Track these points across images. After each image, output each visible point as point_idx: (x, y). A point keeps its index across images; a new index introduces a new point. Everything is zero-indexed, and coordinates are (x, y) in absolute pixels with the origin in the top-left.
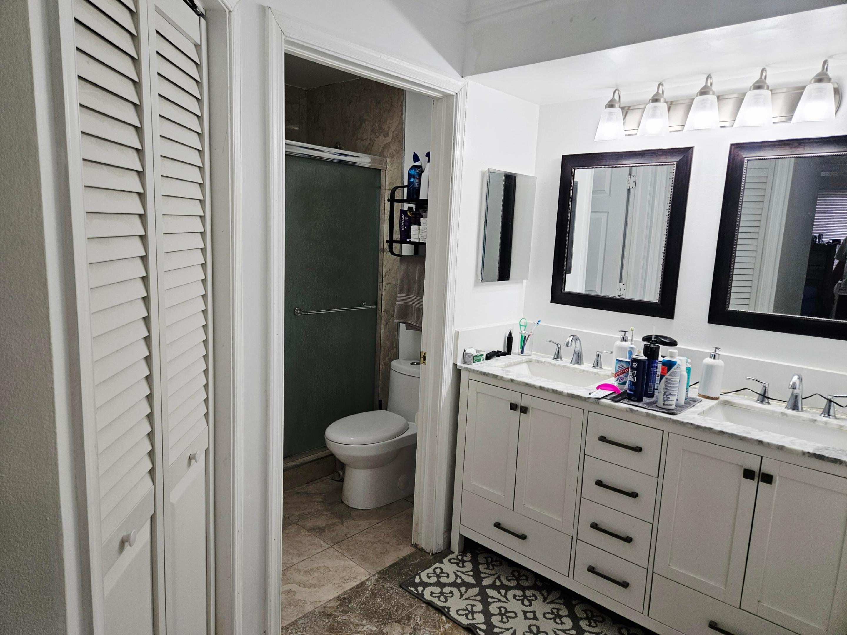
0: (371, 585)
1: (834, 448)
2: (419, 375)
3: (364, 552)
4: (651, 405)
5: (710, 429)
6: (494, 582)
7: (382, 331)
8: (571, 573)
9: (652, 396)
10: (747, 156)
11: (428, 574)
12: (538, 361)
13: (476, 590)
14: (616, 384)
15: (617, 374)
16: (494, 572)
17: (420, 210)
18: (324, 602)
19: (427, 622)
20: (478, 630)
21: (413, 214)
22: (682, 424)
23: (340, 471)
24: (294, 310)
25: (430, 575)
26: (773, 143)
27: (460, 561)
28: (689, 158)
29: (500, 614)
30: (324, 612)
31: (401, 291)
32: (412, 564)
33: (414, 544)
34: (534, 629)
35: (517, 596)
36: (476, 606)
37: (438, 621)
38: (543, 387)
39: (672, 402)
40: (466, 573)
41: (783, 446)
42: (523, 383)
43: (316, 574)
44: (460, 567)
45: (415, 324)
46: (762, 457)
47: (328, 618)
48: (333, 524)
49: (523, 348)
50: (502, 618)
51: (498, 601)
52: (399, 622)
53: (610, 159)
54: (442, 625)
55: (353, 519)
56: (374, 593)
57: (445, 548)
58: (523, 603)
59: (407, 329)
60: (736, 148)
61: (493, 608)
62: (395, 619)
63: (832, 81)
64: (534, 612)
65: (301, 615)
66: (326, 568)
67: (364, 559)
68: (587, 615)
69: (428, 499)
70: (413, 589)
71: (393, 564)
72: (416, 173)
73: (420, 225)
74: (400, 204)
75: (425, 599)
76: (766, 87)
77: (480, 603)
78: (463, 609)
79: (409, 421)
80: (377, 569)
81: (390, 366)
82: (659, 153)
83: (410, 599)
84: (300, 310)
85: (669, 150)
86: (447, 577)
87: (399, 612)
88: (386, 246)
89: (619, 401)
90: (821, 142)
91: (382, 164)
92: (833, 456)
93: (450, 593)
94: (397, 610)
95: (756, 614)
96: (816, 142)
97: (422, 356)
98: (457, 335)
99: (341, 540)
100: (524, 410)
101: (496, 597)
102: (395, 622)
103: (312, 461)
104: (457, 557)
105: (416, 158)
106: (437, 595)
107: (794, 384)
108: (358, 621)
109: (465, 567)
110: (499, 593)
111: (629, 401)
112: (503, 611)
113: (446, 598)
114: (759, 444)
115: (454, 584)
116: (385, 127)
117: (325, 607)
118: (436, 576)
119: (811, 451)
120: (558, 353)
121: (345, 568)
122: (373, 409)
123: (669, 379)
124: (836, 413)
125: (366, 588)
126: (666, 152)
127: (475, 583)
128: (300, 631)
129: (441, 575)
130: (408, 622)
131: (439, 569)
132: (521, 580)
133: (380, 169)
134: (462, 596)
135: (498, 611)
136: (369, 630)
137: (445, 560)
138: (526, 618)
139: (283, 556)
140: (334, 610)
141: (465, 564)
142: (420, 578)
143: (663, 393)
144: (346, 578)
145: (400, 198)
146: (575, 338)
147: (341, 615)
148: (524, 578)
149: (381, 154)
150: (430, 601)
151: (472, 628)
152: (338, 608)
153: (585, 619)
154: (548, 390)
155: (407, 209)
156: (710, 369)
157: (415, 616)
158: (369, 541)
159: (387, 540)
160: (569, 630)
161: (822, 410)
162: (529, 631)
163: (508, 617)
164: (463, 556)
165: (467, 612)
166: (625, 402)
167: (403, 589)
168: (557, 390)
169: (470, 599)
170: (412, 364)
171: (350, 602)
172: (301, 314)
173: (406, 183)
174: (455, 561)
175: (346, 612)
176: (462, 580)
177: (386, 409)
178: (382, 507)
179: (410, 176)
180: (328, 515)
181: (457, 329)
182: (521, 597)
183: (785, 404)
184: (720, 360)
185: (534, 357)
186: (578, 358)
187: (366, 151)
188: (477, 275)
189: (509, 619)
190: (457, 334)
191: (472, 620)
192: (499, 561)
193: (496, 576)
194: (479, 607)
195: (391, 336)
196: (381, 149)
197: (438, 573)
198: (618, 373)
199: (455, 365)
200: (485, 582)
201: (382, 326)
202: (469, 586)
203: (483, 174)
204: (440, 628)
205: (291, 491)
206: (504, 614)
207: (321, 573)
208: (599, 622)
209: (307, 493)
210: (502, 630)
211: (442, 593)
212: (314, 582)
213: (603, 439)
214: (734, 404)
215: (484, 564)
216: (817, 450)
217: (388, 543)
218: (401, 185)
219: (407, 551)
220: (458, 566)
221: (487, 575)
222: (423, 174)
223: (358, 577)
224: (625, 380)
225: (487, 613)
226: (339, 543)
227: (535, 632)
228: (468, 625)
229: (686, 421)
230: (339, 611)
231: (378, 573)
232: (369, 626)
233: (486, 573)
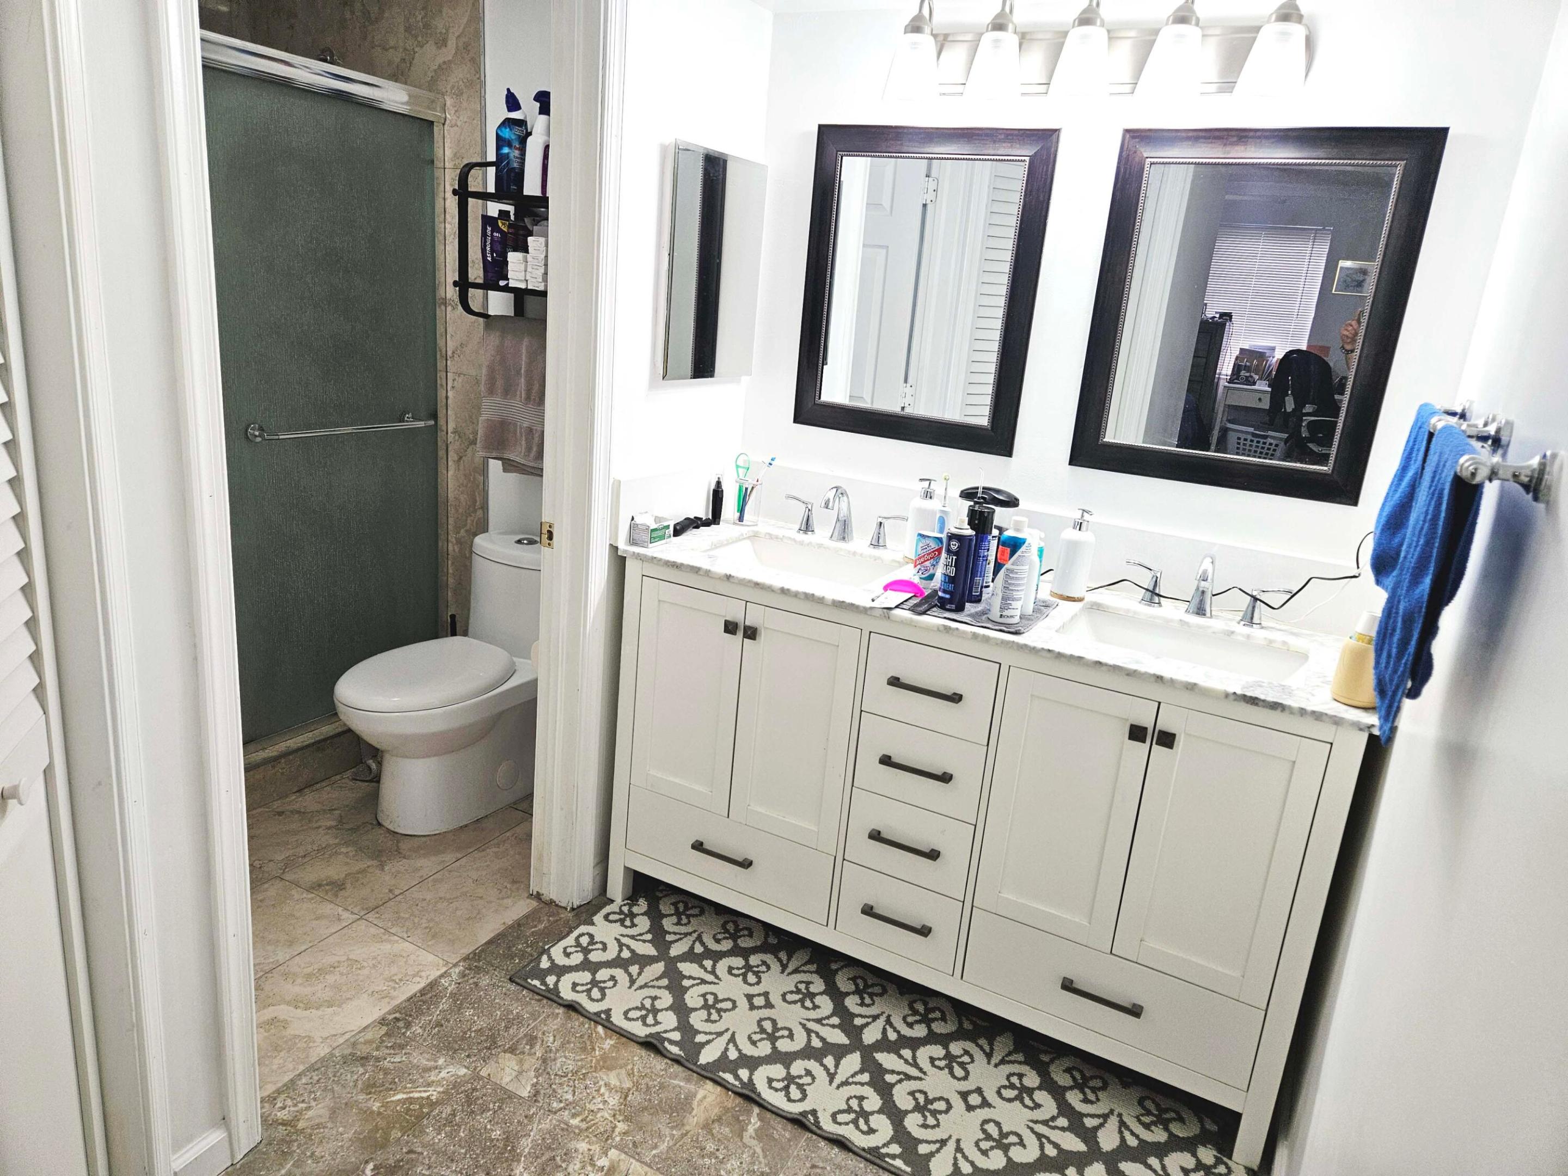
0: (450, 985)
1: (1269, 683)
2: (540, 566)
3: (432, 920)
4: (982, 618)
5: (1080, 658)
6: (692, 948)
7: (450, 473)
8: (832, 919)
9: (978, 600)
10: (1148, 153)
11: (565, 949)
12: (771, 536)
13: (659, 967)
14: (916, 580)
15: (919, 561)
16: (691, 930)
17: (526, 220)
18: (353, 1033)
19: (569, 1042)
20: (666, 1044)
21: (510, 226)
22: (1034, 651)
23: (370, 762)
24: (247, 431)
25: (569, 950)
26: (1195, 134)
27: (626, 916)
28: (1053, 149)
29: (706, 1006)
30: (352, 1054)
31: (491, 391)
32: (533, 932)
33: (535, 893)
34: (768, 1026)
35: (734, 968)
36: (660, 998)
37: (590, 1036)
38: (788, 590)
39: (1016, 610)
40: (639, 938)
41: (1195, 684)
42: (750, 581)
43: (330, 979)
44: (626, 927)
45: (523, 461)
46: (1159, 703)
47: (363, 1065)
48: (363, 871)
49: (742, 511)
50: (709, 1014)
51: (700, 984)
52: (512, 1050)
53: (910, 141)
54: (597, 1044)
55: (404, 858)
56: (459, 1000)
57: (596, 894)
58: (745, 981)
59: (505, 470)
60: (1133, 137)
61: (693, 998)
62: (505, 1045)
63: (1304, 21)
64: (766, 995)
65: (301, 1068)
66: (352, 962)
67: (433, 935)
68: (857, 985)
69: (562, 809)
70: (536, 983)
71: (494, 938)
72: (513, 137)
73: (527, 251)
74: (480, 201)
75: (562, 998)
76: (1193, 22)
77: (667, 992)
78: (637, 1008)
79: (514, 656)
80: (462, 951)
81: (471, 546)
82: (1000, 137)
83: (533, 1002)
84: (261, 429)
85: (1017, 132)
86: (602, 949)
87: (511, 1031)
88: (452, 293)
89: (924, 613)
90: (1274, 137)
91: (435, 110)
92: (1270, 698)
93: (609, 980)
94: (507, 1028)
95: (1135, 960)
96: (1266, 138)
97: (545, 531)
98: (616, 488)
99: (381, 903)
100: (751, 633)
101: (697, 976)
102: (505, 1052)
103: (308, 746)
104: (620, 908)
105: (512, 102)
106: (584, 988)
107: (1205, 572)
108: (428, 1060)
109: (636, 926)
110: (702, 966)
111: (942, 611)
112: (711, 999)
113: (602, 990)
114: (1156, 682)
115: (618, 962)
116: (439, 25)
117: (354, 1045)
118: (581, 951)
119: (1239, 692)
120: (808, 520)
121: (393, 959)
122: (436, 636)
123: (1012, 571)
124: (1263, 618)
125: (440, 992)
126: (1012, 135)
127: (656, 954)
128: (303, 1101)
129: (590, 947)
130: (531, 1049)
131: (587, 937)
132: (740, 937)
133: (431, 119)
134: (632, 982)
135: (701, 1002)
136: (452, 1076)
137: (598, 918)
138: (752, 1007)
139: (254, 949)
140: (374, 1045)
141: (636, 921)
142: (550, 958)
143: (1000, 595)
144: (396, 978)
145: (481, 190)
146: (840, 492)
147: (390, 1054)
148: (746, 932)
149: (432, 85)
150: (572, 1001)
151: (652, 1040)
152: (382, 1041)
153: (853, 993)
154: (796, 595)
155: (496, 215)
156: (1073, 547)
157: (544, 1034)
158: (441, 898)
159: (480, 891)
160: (828, 1018)
161: (1241, 614)
162: (758, 1030)
163: (719, 1011)
164: (631, 906)
165: (644, 1012)
166: (935, 614)
167: (518, 984)
168: (813, 595)
169: (649, 987)
170: (519, 542)
171: (408, 1025)
172: (264, 439)
173: (492, 157)
174: (617, 917)
175: (402, 1047)
176: (632, 951)
177: (465, 634)
178: (466, 826)
179: (500, 141)
180: (351, 854)
181: (616, 474)
182: (741, 969)
183: (1186, 605)
184: (1089, 533)
185: (763, 528)
186: (844, 530)
187: (397, 75)
188: (654, 364)
189: (722, 1013)
190: (617, 486)
191: (654, 1025)
192: (699, 907)
193: (695, 935)
194: (666, 999)
195: (469, 485)
196: (430, 74)
197: (585, 945)
198: (920, 558)
199: (614, 548)
200: (675, 951)
201: (450, 463)
202: (644, 961)
203: (664, 149)
204: (595, 1050)
205: (262, 809)
206: (713, 1006)
207: (342, 974)
208: (877, 995)
209: (299, 812)
210: (710, 1037)
211: (594, 983)
212: (327, 994)
213: (895, 682)
214: (1108, 607)
215: (672, 915)
216: (1247, 688)
217: (481, 898)
218: (479, 160)
219: (520, 908)
220: (623, 925)
221: (678, 937)
222: (530, 140)
223: (423, 974)
224: (931, 572)
225: (681, 1009)
226: (378, 909)
227: (770, 1030)
228: (647, 1036)
229: (1039, 645)
230: (387, 1047)
231: (464, 959)
232: (451, 1069)
233: (675, 933)
